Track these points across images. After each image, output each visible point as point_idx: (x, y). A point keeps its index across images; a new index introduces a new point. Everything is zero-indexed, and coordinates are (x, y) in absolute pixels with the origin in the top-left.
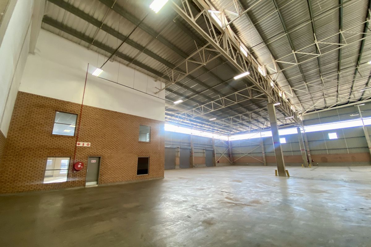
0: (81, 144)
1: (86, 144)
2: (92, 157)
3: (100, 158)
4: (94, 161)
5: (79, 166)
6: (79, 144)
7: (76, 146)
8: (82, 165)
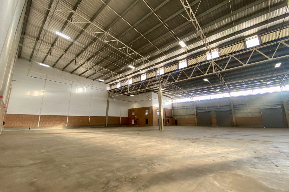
3: (138, 119)
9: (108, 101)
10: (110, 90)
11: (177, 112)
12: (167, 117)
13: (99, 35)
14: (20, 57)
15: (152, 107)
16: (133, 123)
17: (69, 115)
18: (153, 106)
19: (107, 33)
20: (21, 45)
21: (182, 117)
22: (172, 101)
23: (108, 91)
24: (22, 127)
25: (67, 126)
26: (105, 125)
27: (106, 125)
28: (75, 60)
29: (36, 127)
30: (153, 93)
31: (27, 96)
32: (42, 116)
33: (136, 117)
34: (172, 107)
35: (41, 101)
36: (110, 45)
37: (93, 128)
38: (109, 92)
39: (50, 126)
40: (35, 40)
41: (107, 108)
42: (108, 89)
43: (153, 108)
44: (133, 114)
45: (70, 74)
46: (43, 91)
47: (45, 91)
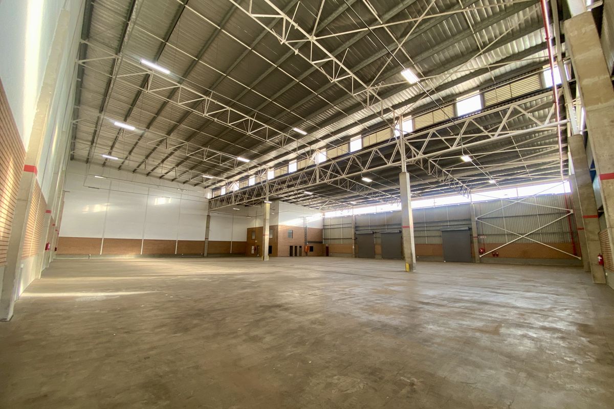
9: (209, 216)
10: (212, 199)
11: (330, 234)
12: (309, 242)
13: (194, 105)
14: (73, 158)
15: (277, 226)
16: (253, 252)
17: (144, 239)
18: (279, 224)
19: (209, 98)
20: (72, 153)
21: (337, 242)
22: (324, 215)
23: (209, 199)
24: (80, 255)
25: (141, 254)
26: (203, 254)
27: (205, 255)
28: (165, 141)
29: (98, 255)
30: (280, 202)
31: (85, 213)
32: (107, 241)
33: (256, 241)
34: (324, 226)
35: (105, 219)
36: (216, 119)
37: (182, 258)
38: (210, 201)
39: (117, 254)
40: (90, 143)
41: (208, 227)
42: (209, 196)
43: (279, 227)
44: (254, 238)
45: (144, 177)
46: (106, 204)
47: (109, 204)
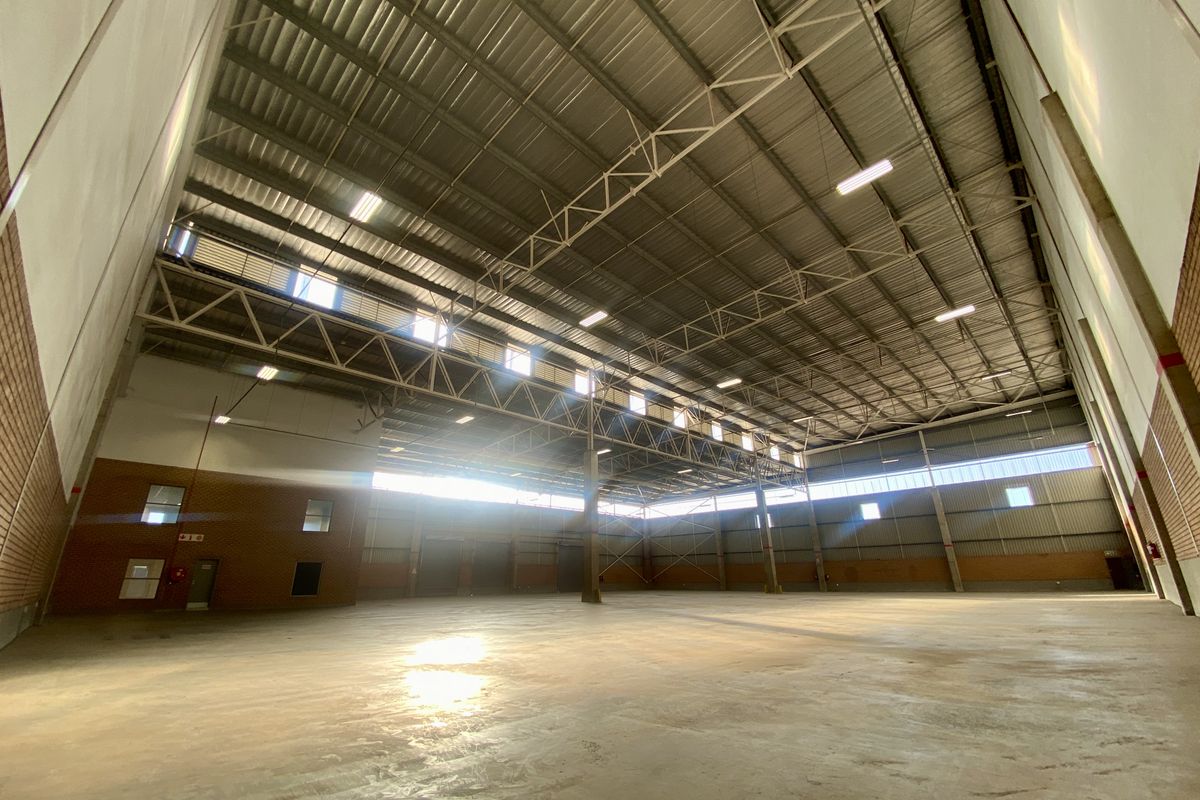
0: (187, 537)
1: (194, 538)
2: (204, 560)
3: (218, 561)
4: (207, 567)
5: (179, 574)
6: (183, 537)
7: (177, 540)
8: (184, 572)
